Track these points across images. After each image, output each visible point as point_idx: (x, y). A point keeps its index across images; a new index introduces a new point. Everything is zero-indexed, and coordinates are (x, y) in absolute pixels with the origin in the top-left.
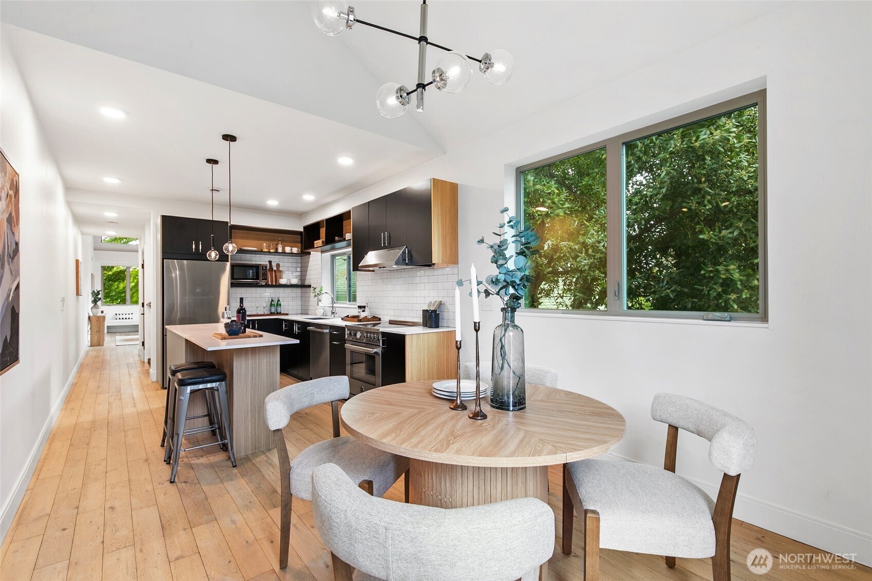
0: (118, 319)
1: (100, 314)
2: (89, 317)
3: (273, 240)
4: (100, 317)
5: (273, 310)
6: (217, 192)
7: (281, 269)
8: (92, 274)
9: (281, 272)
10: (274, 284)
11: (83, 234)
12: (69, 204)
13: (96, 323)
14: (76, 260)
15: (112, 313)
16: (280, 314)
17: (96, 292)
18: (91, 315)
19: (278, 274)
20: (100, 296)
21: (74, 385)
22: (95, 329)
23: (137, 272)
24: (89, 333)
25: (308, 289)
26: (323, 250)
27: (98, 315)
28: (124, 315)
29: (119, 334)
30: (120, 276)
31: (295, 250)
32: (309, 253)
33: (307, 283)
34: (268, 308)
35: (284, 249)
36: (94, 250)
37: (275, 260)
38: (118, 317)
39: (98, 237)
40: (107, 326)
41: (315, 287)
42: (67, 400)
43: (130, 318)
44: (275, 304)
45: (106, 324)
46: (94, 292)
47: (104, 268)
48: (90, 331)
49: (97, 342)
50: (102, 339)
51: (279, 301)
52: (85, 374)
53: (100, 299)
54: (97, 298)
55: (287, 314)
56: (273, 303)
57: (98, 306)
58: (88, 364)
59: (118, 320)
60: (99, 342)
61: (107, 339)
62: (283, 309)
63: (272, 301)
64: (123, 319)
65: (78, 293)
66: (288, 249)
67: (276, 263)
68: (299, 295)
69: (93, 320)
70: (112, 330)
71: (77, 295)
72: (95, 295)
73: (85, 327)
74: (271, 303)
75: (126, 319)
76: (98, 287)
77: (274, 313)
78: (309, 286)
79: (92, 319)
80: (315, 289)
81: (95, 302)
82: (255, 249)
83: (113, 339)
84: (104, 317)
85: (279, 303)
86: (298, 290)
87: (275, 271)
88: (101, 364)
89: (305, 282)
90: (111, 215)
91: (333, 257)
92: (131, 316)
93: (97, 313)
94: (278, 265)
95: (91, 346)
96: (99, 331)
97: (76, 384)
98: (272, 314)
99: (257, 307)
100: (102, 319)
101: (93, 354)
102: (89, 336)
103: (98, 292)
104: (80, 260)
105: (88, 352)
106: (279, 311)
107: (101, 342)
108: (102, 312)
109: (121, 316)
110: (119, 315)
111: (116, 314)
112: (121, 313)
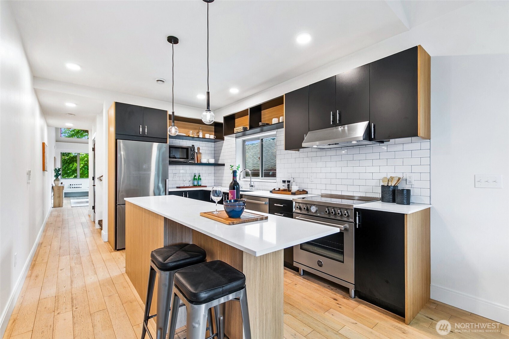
0: (72, 187)
1: (60, 185)
2: (53, 187)
3: (195, 129)
4: (60, 187)
5: (196, 183)
6: (162, 82)
7: (200, 152)
8: (55, 157)
9: (200, 153)
10: (196, 162)
11: (48, 126)
12: (36, 92)
13: (58, 191)
14: (43, 143)
15: (68, 183)
16: (200, 186)
17: (58, 169)
18: (54, 185)
19: (199, 155)
20: (60, 172)
21: (40, 245)
22: (57, 195)
23: (87, 155)
24: (53, 198)
25: (223, 167)
26: (237, 136)
27: (59, 186)
29: (72, 198)
30: (73, 159)
31: (212, 137)
32: (223, 139)
33: (220, 162)
34: (191, 182)
35: (204, 135)
36: (56, 141)
37: (197, 144)
38: (72, 186)
39: (59, 128)
40: (65, 193)
41: (232, 165)
42: (32, 264)
43: (80, 187)
44: (197, 178)
45: (64, 191)
46: (56, 169)
47: (63, 154)
48: (53, 197)
49: (58, 205)
50: (61, 202)
51: (199, 176)
52: (50, 233)
53: (60, 174)
54: (58, 173)
55: (206, 186)
56: (195, 177)
57: (59, 179)
58: (51, 223)
59: (72, 189)
60: (59, 205)
61: (65, 201)
62: (203, 183)
63: (195, 176)
64: (75, 188)
65: (44, 169)
66: (207, 136)
67: (197, 147)
68: (213, 171)
69: (56, 189)
70: (68, 195)
71: (43, 171)
72: (57, 171)
73: (50, 194)
74: (194, 178)
75: (77, 188)
76: (59, 166)
77: (196, 186)
78: (223, 165)
79: (54, 188)
80: (232, 166)
81: (57, 176)
82: (185, 135)
83: (69, 201)
84: (63, 187)
85: (200, 177)
86: (212, 168)
87: (196, 153)
88: (61, 223)
89: (218, 161)
90: (70, 105)
91: (244, 141)
92: (80, 186)
93: (58, 184)
94: (199, 149)
95: (54, 207)
96: (60, 197)
97: (42, 244)
98: (195, 186)
99: (184, 181)
100: (62, 188)
101: (55, 213)
102: (53, 200)
103: (59, 169)
104: (46, 143)
105: (52, 212)
106: (200, 184)
107: (61, 204)
108: (62, 183)
109: (74, 186)
110: (73, 185)
111: (71, 185)
112: (74, 184)
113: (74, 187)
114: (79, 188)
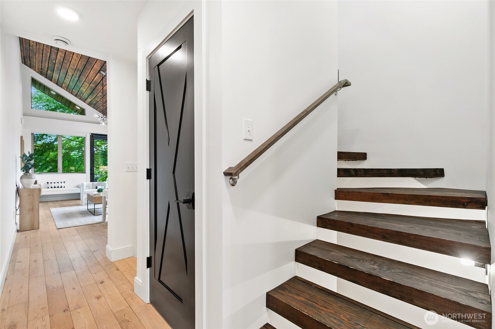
0: (50, 187)
1: (32, 186)
2: (18, 191)
4: (33, 190)
8: (21, 137)
13: (28, 197)
15: (44, 181)
17: (27, 156)
18: (20, 186)
22: (27, 206)
28: (56, 183)
29: (51, 204)
36: (24, 114)
38: (50, 185)
43: (63, 187)
46: (24, 156)
48: (18, 210)
49: (29, 225)
50: (36, 219)
53: (32, 166)
54: (28, 164)
57: (30, 175)
59: (50, 189)
60: (32, 224)
64: (55, 187)
69: (24, 193)
72: (26, 160)
75: (58, 187)
79: (21, 192)
81: (26, 169)
83: (48, 212)
84: (39, 190)
92: (63, 184)
93: (29, 185)
95: (21, 231)
96: (33, 210)
100: (36, 192)
102: (18, 217)
103: (31, 156)
107: (36, 224)
108: (36, 183)
109: (53, 185)
110: (51, 183)
111: (48, 183)
112: (53, 182)
113: (53, 187)
114: (61, 187)
